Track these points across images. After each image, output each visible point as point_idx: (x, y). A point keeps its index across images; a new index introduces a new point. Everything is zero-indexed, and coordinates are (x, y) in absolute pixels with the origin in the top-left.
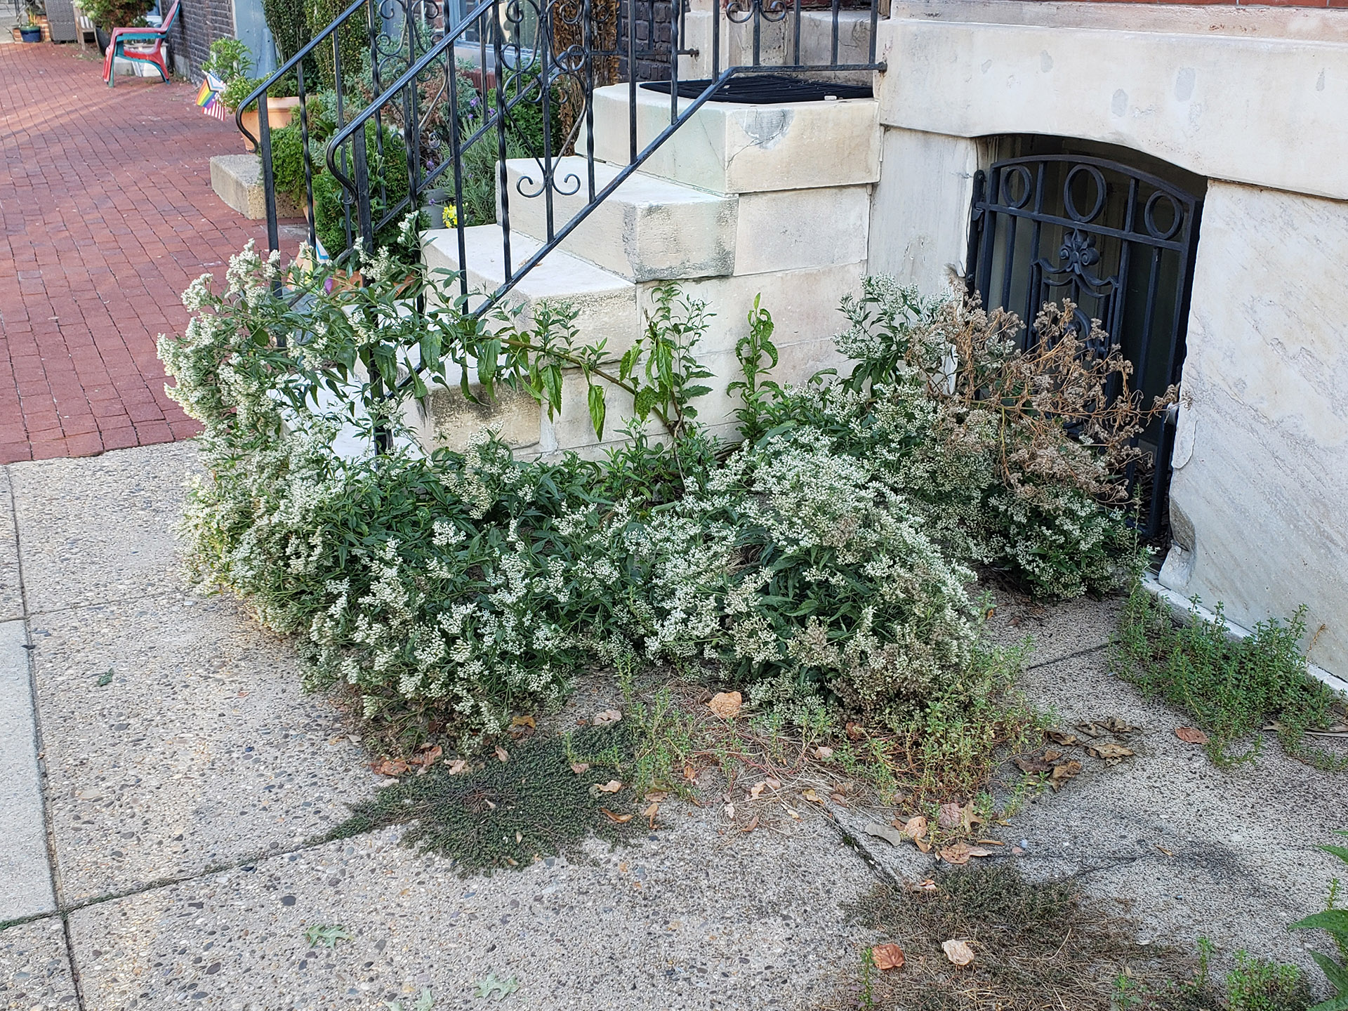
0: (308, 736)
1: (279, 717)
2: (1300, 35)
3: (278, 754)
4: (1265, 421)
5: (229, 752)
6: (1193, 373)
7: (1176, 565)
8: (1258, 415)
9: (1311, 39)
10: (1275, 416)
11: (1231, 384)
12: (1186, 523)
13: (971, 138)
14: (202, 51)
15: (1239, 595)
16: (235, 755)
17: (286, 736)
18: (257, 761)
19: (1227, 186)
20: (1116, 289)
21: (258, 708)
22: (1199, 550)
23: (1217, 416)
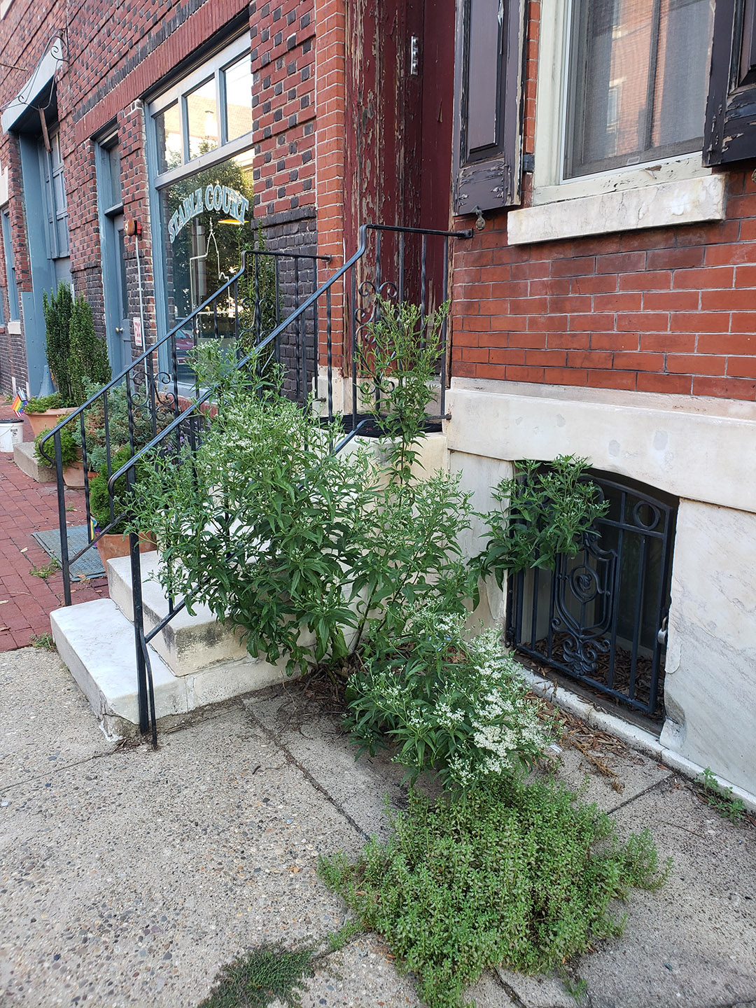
0: (103, 939)
1: (78, 920)
2: (737, 415)
3: (80, 961)
4: (732, 649)
5: (41, 962)
6: (677, 615)
7: (670, 732)
8: (725, 645)
9: (745, 419)
10: (739, 647)
11: (705, 624)
12: (676, 707)
13: (509, 461)
14: (7, 376)
15: (721, 758)
16: (46, 965)
17: (85, 940)
18: (64, 970)
19: (694, 503)
20: (616, 558)
21: (61, 910)
22: (688, 725)
23: (696, 643)
